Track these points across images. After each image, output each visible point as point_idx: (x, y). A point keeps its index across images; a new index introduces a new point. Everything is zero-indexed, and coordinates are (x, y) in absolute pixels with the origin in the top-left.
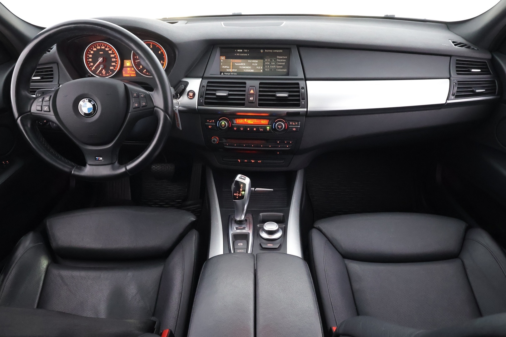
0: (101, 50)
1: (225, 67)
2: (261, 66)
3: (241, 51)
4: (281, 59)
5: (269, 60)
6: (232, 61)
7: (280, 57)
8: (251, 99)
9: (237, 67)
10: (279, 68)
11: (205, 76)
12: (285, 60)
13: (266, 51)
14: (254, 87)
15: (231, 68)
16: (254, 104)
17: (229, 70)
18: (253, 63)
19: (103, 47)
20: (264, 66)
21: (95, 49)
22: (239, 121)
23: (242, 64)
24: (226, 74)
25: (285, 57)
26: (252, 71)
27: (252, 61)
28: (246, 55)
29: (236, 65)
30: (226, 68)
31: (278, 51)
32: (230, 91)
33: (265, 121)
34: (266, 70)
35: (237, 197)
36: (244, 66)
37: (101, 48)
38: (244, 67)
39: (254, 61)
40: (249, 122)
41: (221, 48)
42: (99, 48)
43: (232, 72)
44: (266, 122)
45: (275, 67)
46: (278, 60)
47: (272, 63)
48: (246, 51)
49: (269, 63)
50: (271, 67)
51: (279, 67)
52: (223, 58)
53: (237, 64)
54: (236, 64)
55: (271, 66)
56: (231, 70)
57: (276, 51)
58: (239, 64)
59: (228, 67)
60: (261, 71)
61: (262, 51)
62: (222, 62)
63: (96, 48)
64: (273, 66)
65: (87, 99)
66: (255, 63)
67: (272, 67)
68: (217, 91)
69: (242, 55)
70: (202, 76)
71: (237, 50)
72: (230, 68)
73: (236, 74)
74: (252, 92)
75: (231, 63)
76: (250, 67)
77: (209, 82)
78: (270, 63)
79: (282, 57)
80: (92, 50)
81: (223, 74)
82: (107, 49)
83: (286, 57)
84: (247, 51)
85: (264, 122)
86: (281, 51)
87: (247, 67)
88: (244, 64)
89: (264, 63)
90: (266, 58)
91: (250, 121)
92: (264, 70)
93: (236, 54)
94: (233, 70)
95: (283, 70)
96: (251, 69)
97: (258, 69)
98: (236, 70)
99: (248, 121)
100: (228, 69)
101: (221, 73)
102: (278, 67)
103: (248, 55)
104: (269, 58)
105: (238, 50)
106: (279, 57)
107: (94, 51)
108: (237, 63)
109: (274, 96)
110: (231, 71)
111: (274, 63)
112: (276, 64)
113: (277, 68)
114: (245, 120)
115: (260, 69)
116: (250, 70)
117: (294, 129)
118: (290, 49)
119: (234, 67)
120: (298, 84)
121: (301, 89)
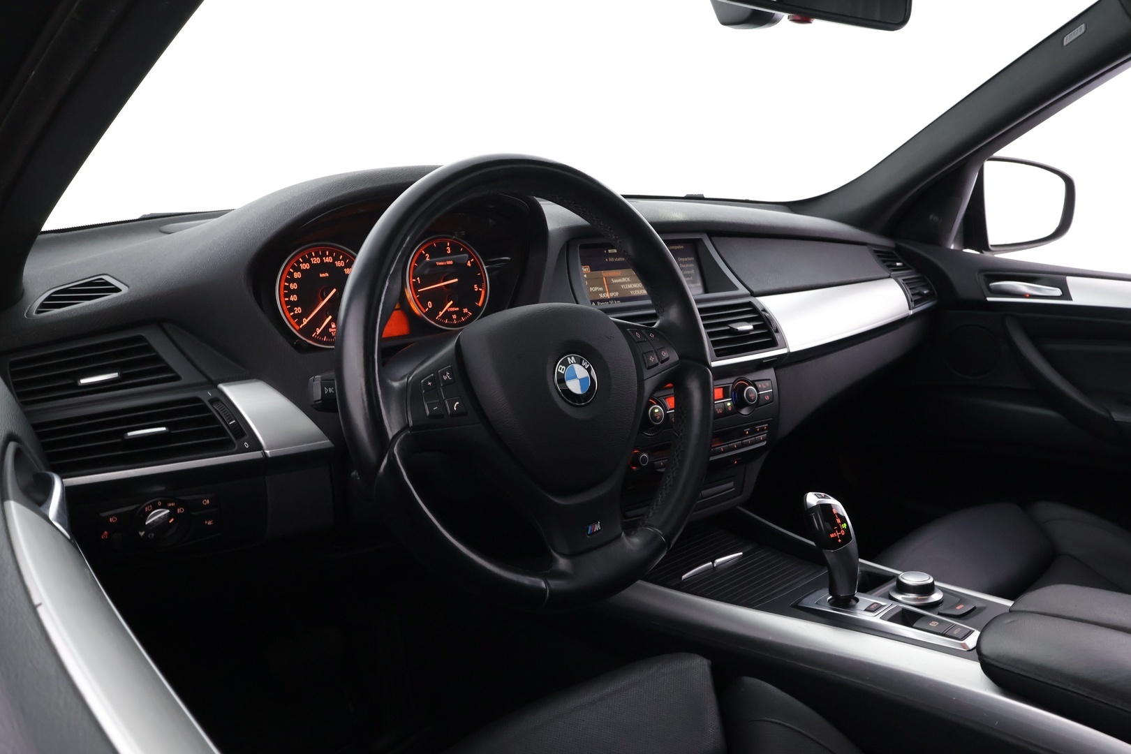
0: (323, 267)
1: (596, 289)
3: (616, 251)
4: (686, 263)
6: (605, 274)
7: (683, 260)
9: (617, 287)
10: (688, 282)
12: (693, 265)
15: (607, 290)
17: (604, 295)
19: (328, 260)
21: (305, 266)
23: (624, 280)
24: (602, 304)
25: (690, 259)
26: (645, 292)
29: (615, 283)
30: (598, 292)
31: (676, 247)
35: (840, 541)
36: (629, 283)
37: (322, 260)
38: (630, 286)
41: (584, 247)
42: (316, 261)
43: (611, 298)
52: (586, 269)
54: (614, 281)
56: (607, 295)
57: (673, 247)
58: (619, 280)
59: (601, 289)
62: (586, 279)
63: (310, 262)
65: (570, 357)
69: (619, 260)
71: (607, 251)
72: (604, 292)
73: (619, 302)
75: (604, 279)
79: (686, 259)
80: (298, 269)
82: (339, 264)
83: (693, 258)
86: (682, 247)
87: (635, 286)
88: (629, 279)
93: (608, 260)
94: (612, 294)
95: (696, 284)
98: (617, 294)
100: (602, 292)
105: (610, 251)
106: (681, 259)
107: (303, 272)
108: (614, 278)
109: (733, 331)
110: (609, 297)
116: (641, 292)
117: (767, 398)
118: (700, 240)
119: (612, 287)
120: (750, 304)
121: (763, 313)
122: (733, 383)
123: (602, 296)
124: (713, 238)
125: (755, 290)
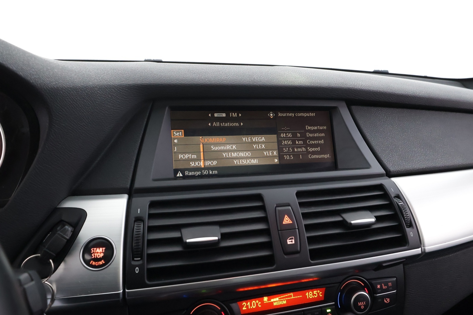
1: (187, 156)
2: (273, 150)
3: (224, 115)
4: (314, 132)
5: (290, 135)
6: (203, 140)
7: (312, 128)
8: (289, 242)
9: (217, 156)
10: (314, 153)
11: (138, 184)
12: (323, 135)
13: (280, 115)
14: (289, 205)
15: (202, 158)
16: (297, 255)
17: (197, 164)
18: (255, 143)
20: (280, 150)
22: (249, 303)
23: (228, 147)
24: (191, 174)
25: (321, 128)
26: (255, 162)
27: (251, 140)
28: (237, 124)
29: (214, 151)
30: (189, 160)
31: (305, 115)
32: (222, 224)
33: (315, 292)
34: (287, 157)
36: (234, 151)
38: (235, 155)
39: (255, 139)
40: (275, 304)
41: (173, 109)
43: (205, 168)
44: (318, 294)
45: (304, 149)
46: (309, 135)
47: (297, 142)
48: (235, 115)
49: (290, 142)
50: (296, 150)
51: (313, 149)
52: (178, 134)
53: (216, 148)
54: (213, 148)
55: (297, 148)
56: (202, 164)
57: (301, 114)
58: (222, 148)
59: (194, 156)
60: (276, 160)
61: (271, 115)
62: (175, 145)
64: (301, 147)
66: (258, 143)
67: (299, 149)
68: (185, 231)
69: (226, 125)
70: (128, 186)
71: (213, 115)
72: (199, 160)
73: (215, 172)
74: (287, 220)
75: (201, 146)
76: (248, 154)
77: (153, 205)
78: (294, 142)
79: (316, 128)
81: (181, 175)
83: (325, 127)
84: (238, 115)
85: (313, 295)
86: (313, 115)
87: (242, 154)
88: (234, 147)
89: (279, 142)
90: (284, 130)
91: (277, 299)
92: (280, 157)
93: (212, 124)
94: (208, 163)
95: (323, 156)
96: (251, 158)
97: (267, 157)
98: (215, 163)
99: (272, 300)
100: (194, 160)
101: (176, 171)
102: (311, 150)
103: (240, 124)
104: (287, 130)
105: (216, 115)
106: (309, 128)
108: (216, 144)
109: (344, 224)
110: (203, 166)
111: (301, 142)
112: (305, 142)
113: (310, 153)
114: (266, 299)
115: (274, 157)
116: (248, 161)
117: (387, 301)
118: (335, 108)
119: (208, 155)
120: (380, 187)
121: (396, 200)
122: (340, 283)
123: (192, 164)
124: (353, 108)
125: (392, 168)
